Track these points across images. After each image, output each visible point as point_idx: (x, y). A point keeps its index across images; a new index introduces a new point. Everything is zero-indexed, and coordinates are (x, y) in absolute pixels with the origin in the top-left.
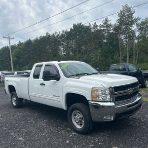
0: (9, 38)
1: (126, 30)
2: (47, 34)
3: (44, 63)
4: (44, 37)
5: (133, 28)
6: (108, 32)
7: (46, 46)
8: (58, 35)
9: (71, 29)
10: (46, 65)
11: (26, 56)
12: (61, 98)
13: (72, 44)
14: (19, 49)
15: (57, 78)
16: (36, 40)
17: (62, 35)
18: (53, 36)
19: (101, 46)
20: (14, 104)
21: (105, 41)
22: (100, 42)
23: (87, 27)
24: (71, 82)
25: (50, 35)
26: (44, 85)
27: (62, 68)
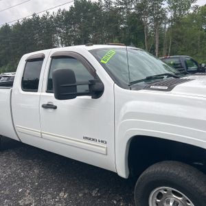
1: (153, 9)
2: (34, 15)
3: (48, 53)
4: (30, 21)
5: (163, 6)
6: (128, 12)
7: (34, 34)
8: (52, 17)
9: (71, 8)
10: (52, 58)
12: (110, 145)
13: (74, 31)
16: (17, 26)
17: (58, 17)
18: (44, 18)
19: (118, 33)
22: (117, 28)
23: (95, 4)
24: (146, 103)
25: (38, 18)
26: (55, 108)
27: (102, 61)
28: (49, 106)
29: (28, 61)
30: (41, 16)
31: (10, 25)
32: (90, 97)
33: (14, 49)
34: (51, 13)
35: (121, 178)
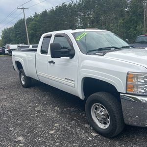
0: (23, 8)
3: (54, 33)
4: (60, 7)
7: (62, 17)
8: (75, 4)
10: (55, 36)
11: (42, 29)
13: (90, 14)
14: (35, 21)
15: (70, 54)
16: (52, 11)
17: (79, 4)
18: (70, 5)
19: (122, 15)
20: (23, 83)
21: (127, 9)
26: (54, 63)
27: (77, 39)
28: (51, 62)
29: (44, 37)
30: (67, 4)
31: (48, 11)
32: (68, 58)
33: (49, 27)
34: (75, 2)
35: (81, 99)
